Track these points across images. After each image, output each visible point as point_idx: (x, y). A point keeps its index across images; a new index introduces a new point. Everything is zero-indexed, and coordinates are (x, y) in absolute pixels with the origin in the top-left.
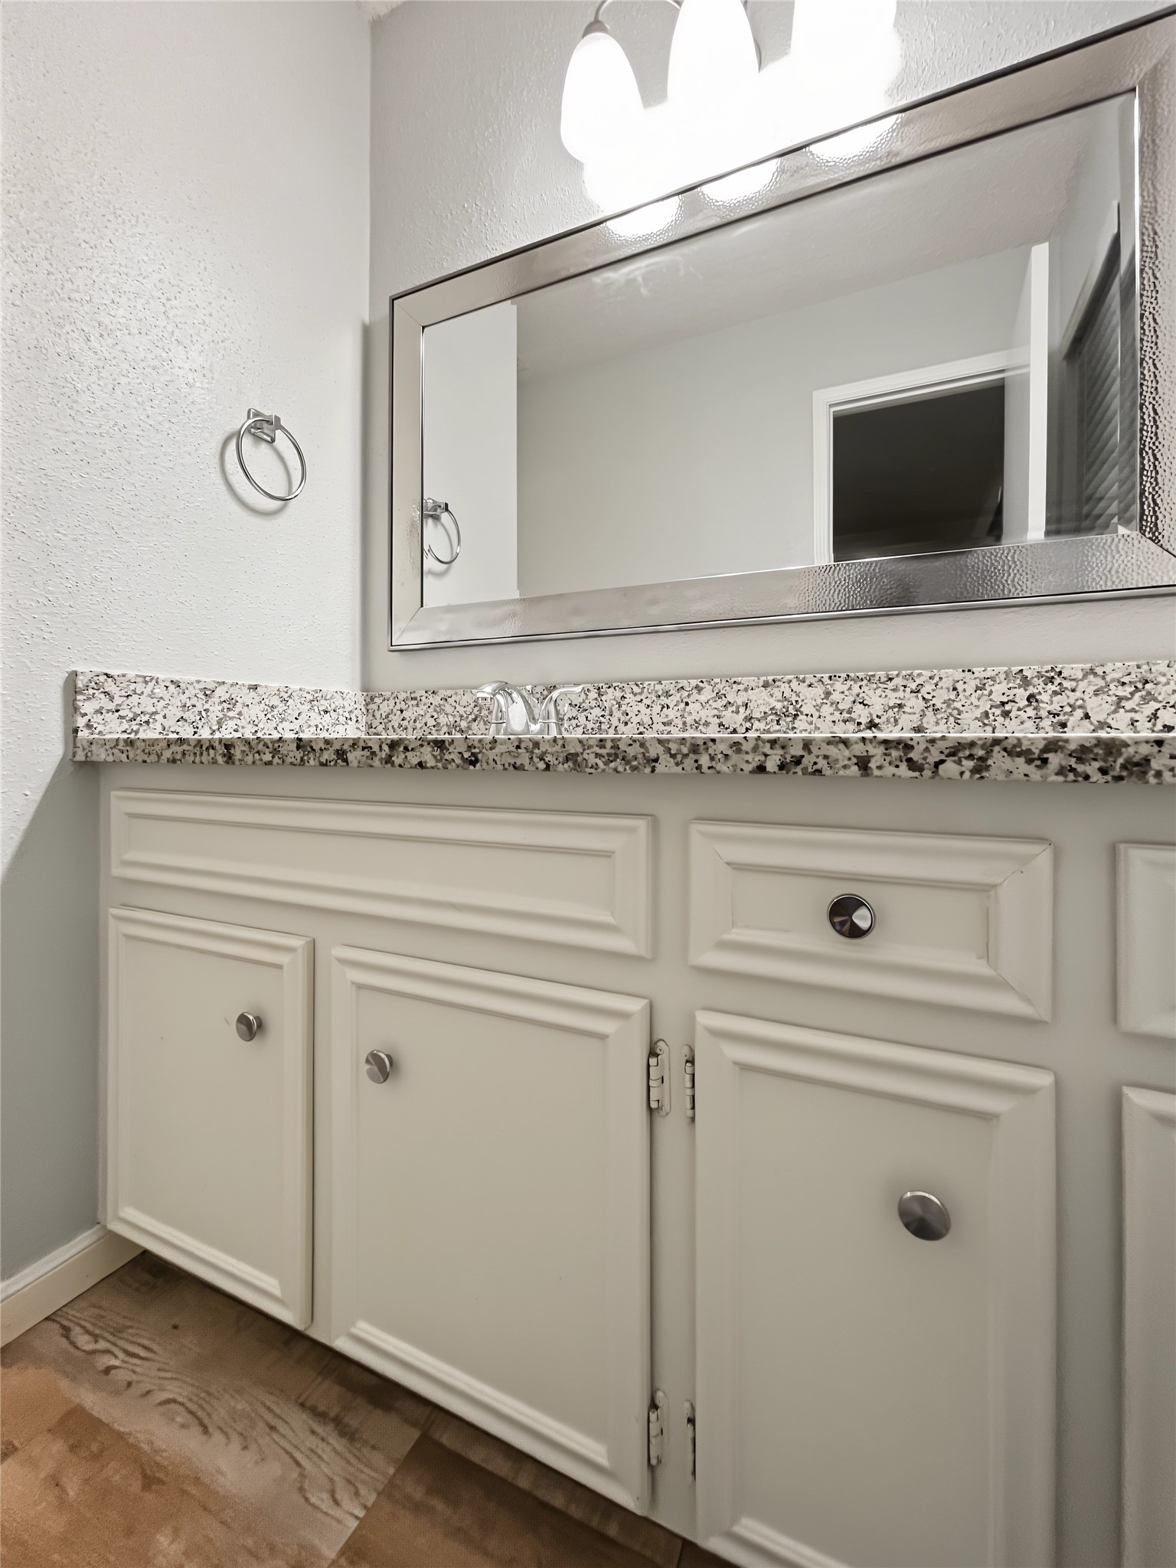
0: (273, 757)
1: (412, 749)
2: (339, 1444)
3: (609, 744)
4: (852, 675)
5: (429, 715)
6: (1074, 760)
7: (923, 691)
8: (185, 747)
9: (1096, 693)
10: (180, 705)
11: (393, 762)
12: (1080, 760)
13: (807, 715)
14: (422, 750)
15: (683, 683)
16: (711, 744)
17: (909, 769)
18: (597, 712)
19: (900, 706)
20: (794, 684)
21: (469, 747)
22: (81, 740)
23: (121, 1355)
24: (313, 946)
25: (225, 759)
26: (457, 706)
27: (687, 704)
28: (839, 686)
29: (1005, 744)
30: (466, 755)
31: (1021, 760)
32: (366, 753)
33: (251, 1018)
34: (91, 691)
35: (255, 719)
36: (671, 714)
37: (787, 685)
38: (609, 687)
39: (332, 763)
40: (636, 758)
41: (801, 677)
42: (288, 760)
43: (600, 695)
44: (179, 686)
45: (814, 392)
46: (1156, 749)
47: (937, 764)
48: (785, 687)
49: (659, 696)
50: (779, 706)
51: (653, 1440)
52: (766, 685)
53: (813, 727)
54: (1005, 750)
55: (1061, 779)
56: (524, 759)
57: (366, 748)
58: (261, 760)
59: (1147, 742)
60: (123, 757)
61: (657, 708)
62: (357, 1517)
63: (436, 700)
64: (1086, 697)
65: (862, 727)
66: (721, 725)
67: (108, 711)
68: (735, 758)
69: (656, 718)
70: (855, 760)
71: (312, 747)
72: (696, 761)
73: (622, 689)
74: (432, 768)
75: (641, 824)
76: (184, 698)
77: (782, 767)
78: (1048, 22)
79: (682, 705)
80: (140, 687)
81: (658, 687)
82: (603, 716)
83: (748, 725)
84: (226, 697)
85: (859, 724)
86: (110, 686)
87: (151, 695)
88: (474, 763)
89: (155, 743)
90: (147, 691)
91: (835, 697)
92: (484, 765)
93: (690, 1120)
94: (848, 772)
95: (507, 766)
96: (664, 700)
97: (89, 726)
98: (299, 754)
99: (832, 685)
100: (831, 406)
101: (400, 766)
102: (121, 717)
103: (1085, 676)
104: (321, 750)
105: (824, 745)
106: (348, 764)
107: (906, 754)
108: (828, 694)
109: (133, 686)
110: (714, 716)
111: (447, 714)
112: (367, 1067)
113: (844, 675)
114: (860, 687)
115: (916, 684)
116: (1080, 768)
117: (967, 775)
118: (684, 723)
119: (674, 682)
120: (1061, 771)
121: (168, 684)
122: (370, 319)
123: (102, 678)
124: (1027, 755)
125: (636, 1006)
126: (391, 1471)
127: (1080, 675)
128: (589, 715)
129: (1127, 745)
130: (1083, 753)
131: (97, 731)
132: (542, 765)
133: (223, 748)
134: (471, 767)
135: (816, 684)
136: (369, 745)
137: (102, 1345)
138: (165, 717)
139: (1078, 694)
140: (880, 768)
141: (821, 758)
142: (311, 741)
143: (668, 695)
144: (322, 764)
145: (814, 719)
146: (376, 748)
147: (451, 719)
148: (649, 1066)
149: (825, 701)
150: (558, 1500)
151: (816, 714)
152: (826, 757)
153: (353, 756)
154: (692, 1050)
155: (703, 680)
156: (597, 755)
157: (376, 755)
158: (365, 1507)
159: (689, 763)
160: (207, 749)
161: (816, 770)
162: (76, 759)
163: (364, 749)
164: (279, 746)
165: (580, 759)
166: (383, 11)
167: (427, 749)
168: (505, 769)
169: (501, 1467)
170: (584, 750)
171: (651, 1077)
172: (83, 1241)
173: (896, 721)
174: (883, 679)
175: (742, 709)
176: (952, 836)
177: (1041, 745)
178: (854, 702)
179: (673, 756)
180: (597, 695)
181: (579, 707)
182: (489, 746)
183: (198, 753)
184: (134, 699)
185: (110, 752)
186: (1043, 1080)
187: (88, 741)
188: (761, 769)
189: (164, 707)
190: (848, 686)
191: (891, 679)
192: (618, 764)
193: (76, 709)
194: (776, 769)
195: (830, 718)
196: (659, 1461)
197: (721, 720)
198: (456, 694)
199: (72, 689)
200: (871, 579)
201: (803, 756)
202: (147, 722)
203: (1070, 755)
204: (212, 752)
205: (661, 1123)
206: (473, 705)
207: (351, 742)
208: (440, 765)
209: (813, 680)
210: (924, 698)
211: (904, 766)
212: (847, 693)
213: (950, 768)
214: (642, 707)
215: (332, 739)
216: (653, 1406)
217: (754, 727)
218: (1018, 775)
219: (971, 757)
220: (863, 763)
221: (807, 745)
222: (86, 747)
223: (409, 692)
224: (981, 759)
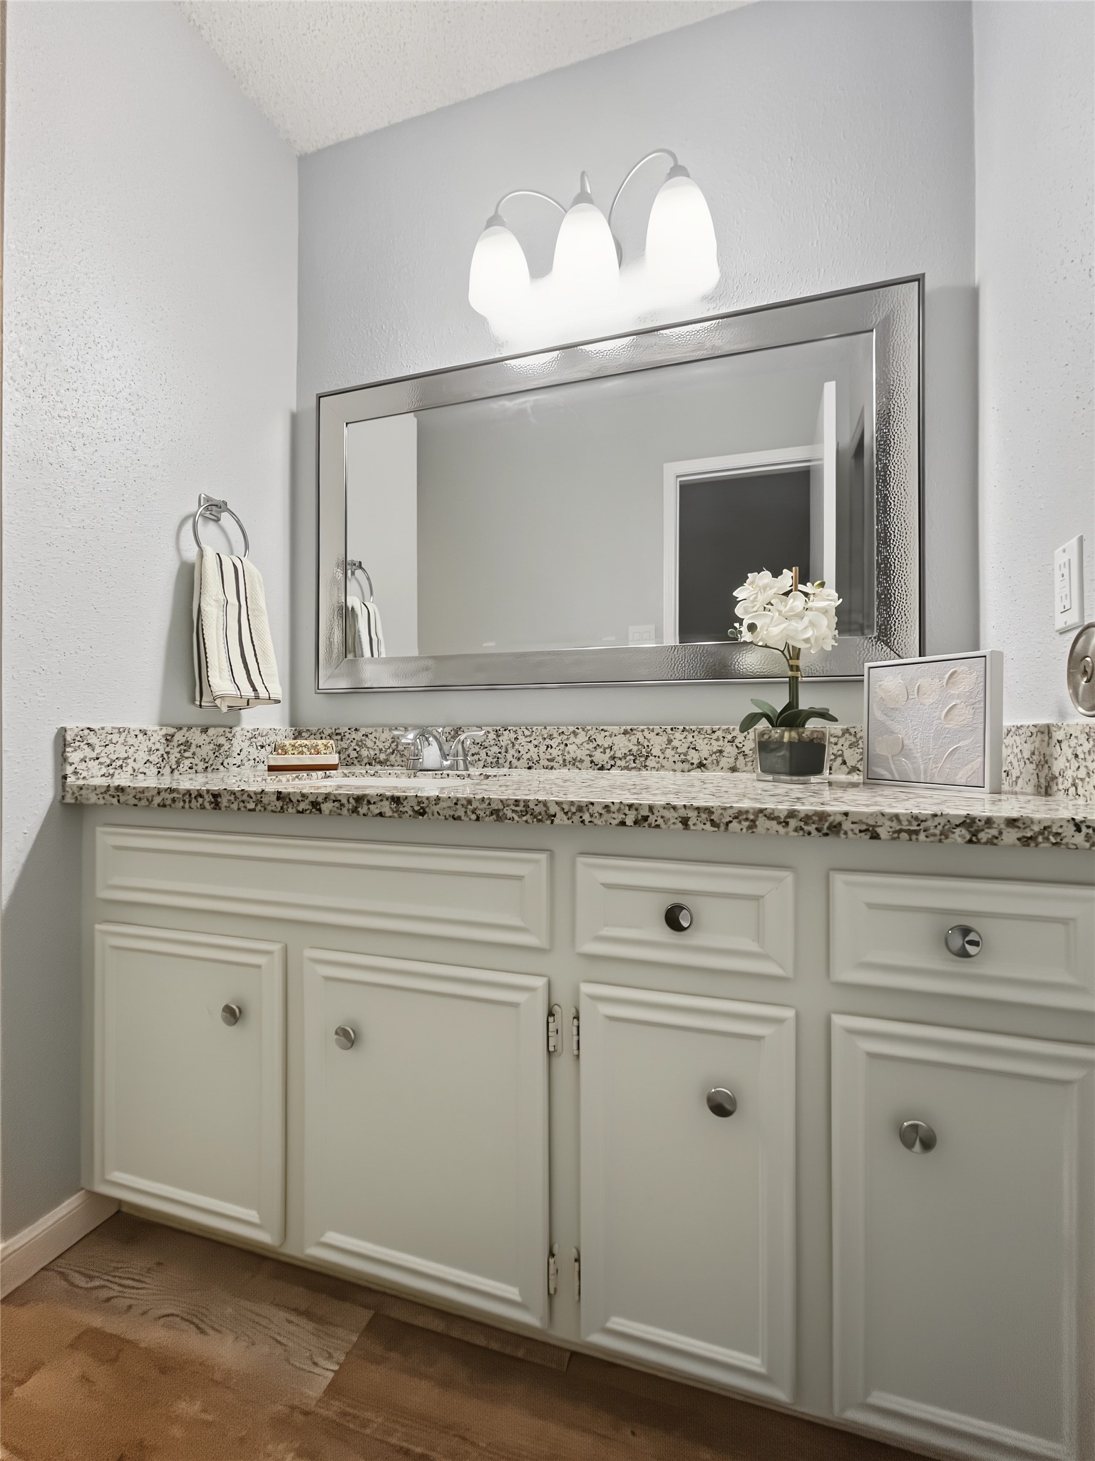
0: (256, 805)
1: (374, 803)
2: (310, 1326)
3: (522, 804)
4: (687, 728)
5: (351, 748)
6: (803, 823)
7: (737, 741)
8: (175, 795)
9: (851, 746)
10: (146, 750)
11: (359, 812)
12: (806, 824)
13: (655, 756)
14: (382, 803)
15: (563, 729)
16: (591, 806)
17: (712, 826)
18: (495, 749)
19: (721, 752)
20: (646, 733)
21: (419, 803)
22: (71, 787)
23: (117, 1288)
24: (285, 950)
25: (213, 805)
26: (377, 741)
27: (566, 745)
28: (678, 735)
29: (765, 812)
30: (417, 808)
31: (775, 822)
32: (337, 804)
33: (234, 1007)
34: (77, 744)
35: (205, 757)
36: (555, 752)
37: (640, 733)
38: (505, 730)
39: (308, 812)
40: (540, 814)
41: (651, 727)
42: (269, 808)
43: (498, 736)
44: (146, 734)
45: (665, 465)
46: (845, 817)
47: (728, 824)
48: (639, 735)
49: (545, 739)
50: (635, 749)
51: (550, 1277)
52: (625, 733)
53: (659, 765)
54: (765, 816)
55: (796, 834)
56: (461, 812)
57: (336, 801)
58: (245, 807)
59: (840, 814)
60: (115, 800)
61: (543, 748)
62: (333, 1371)
63: (358, 736)
64: (844, 749)
65: (695, 766)
66: (592, 762)
67: (90, 759)
68: (606, 816)
69: (542, 755)
70: (680, 819)
71: (290, 799)
72: (581, 817)
73: (515, 732)
74: (390, 817)
75: (543, 857)
76: (150, 744)
77: (636, 823)
78: (819, 270)
79: (562, 747)
80: (115, 738)
81: (544, 732)
82: (500, 753)
83: (613, 763)
84: (183, 740)
85: (692, 764)
86: (93, 739)
87: (124, 744)
88: (422, 814)
89: (146, 790)
90: (121, 740)
91: (675, 743)
92: (430, 816)
93: (575, 1058)
94: (676, 826)
95: (447, 817)
96: (548, 742)
97: (75, 773)
98: (279, 804)
99: (673, 734)
100: (677, 477)
101: (364, 815)
102: (101, 764)
103: (843, 735)
104: (298, 801)
105: (661, 810)
106: (321, 812)
107: (710, 816)
108: (670, 741)
109: (110, 737)
110: (587, 755)
111: (368, 748)
112: (336, 1037)
113: (681, 728)
114: (693, 737)
115: (731, 736)
116: (806, 828)
117: (745, 830)
118: (564, 760)
119: (556, 728)
120: (796, 830)
121: (137, 733)
122: (297, 406)
123: (87, 732)
124: (776, 818)
125: (540, 982)
126: (355, 1339)
127: (840, 734)
128: (489, 752)
129: (830, 815)
130: (807, 819)
131: (82, 776)
132: (474, 817)
133: (211, 797)
134: (420, 817)
135: (661, 734)
136: (338, 799)
137: (97, 1283)
138: (135, 761)
139: (839, 746)
140: (694, 824)
141: (659, 817)
142: (289, 794)
143: (551, 737)
144: (299, 812)
145: (661, 760)
146: (344, 801)
147: (372, 753)
148: (548, 1023)
149: (668, 746)
150: (480, 1340)
151: (662, 756)
152: (662, 817)
153: (326, 807)
154: (578, 1012)
155: (579, 727)
156: (513, 811)
157: (344, 807)
158: (338, 1364)
159: (576, 818)
160: (195, 797)
161: (656, 825)
162: (64, 801)
163: (334, 801)
164: (262, 797)
165: (501, 814)
166: (311, 149)
167: (386, 803)
168: (446, 819)
169: (437, 1325)
170: (504, 807)
171: (550, 1030)
172: (70, 1205)
173: (718, 762)
174: (709, 732)
175: (608, 751)
176: (739, 866)
177: (786, 813)
178: (689, 748)
179: (566, 813)
180: (495, 737)
181: (481, 745)
182: (434, 802)
183: (187, 801)
184: (111, 747)
185: (100, 796)
186: (789, 1013)
187: (78, 787)
188: (623, 823)
189: (135, 753)
190: (684, 736)
191: (714, 732)
192: (528, 817)
193: (65, 760)
194: (632, 824)
195: (671, 759)
196: (555, 1290)
197: (592, 758)
198: (376, 731)
199: (62, 743)
200: (701, 658)
201: (648, 816)
202: (121, 767)
203: (801, 820)
204: (200, 800)
205: (555, 1061)
206: (390, 740)
207: (324, 796)
208: (396, 815)
209: (660, 731)
210: (737, 747)
211: (708, 824)
212: (683, 741)
213: (735, 826)
214: (531, 746)
215: (308, 793)
216: (552, 1254)
217: (617, 764)
218: (773, 831)
219: (747, 819)
220: (685, 822)
221: (651, 808)
222: (76, 791)
223: (334, 729)
224: (752, 821)
